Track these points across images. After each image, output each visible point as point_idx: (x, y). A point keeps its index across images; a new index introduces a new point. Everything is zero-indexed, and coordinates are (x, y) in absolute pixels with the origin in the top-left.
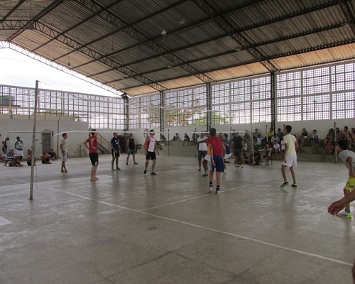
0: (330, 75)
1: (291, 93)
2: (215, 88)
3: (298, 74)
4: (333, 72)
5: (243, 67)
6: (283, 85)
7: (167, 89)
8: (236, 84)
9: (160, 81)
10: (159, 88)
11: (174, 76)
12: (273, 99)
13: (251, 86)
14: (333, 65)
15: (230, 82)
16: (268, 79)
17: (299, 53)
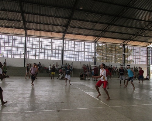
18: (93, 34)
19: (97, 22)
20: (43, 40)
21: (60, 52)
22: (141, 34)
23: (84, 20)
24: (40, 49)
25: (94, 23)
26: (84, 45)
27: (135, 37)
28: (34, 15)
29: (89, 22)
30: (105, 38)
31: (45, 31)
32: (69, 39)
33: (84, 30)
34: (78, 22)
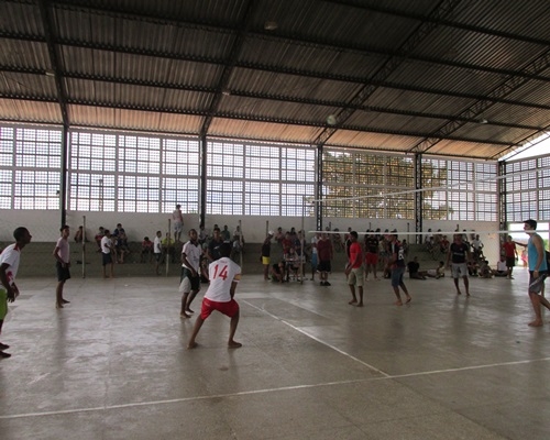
18: (310, 118)
19: (325, 76)
20: (131, 141)
21: (194, 184)
22: (477, 115)
23: (278, 69)
24: (121, 173)
25: (315, 79)
26: (280, 158)
27: (457, 126)
28: (95, 51)
29: (296, 74)
30: (355, 129)
31: (136, 109)
32: (223, 138)
33: (280, 102)
34: (258, 74)
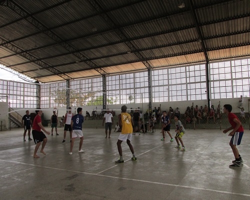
0: (186, 72)
1: (161, 83)
2: (108, 78)
3: (165, 71)
4: (187, 70)
5: (129, 65)
6: (156, 78)
7: (72, 79)
8: (124, 76)
9: (67, 72)
10: (66, 77)
11: (78, 69)
12: (150, 87)
13: (134, 78)
14: (187, 66)
15: (119, 75)
16: (146, 73)
17: (167, 57)
